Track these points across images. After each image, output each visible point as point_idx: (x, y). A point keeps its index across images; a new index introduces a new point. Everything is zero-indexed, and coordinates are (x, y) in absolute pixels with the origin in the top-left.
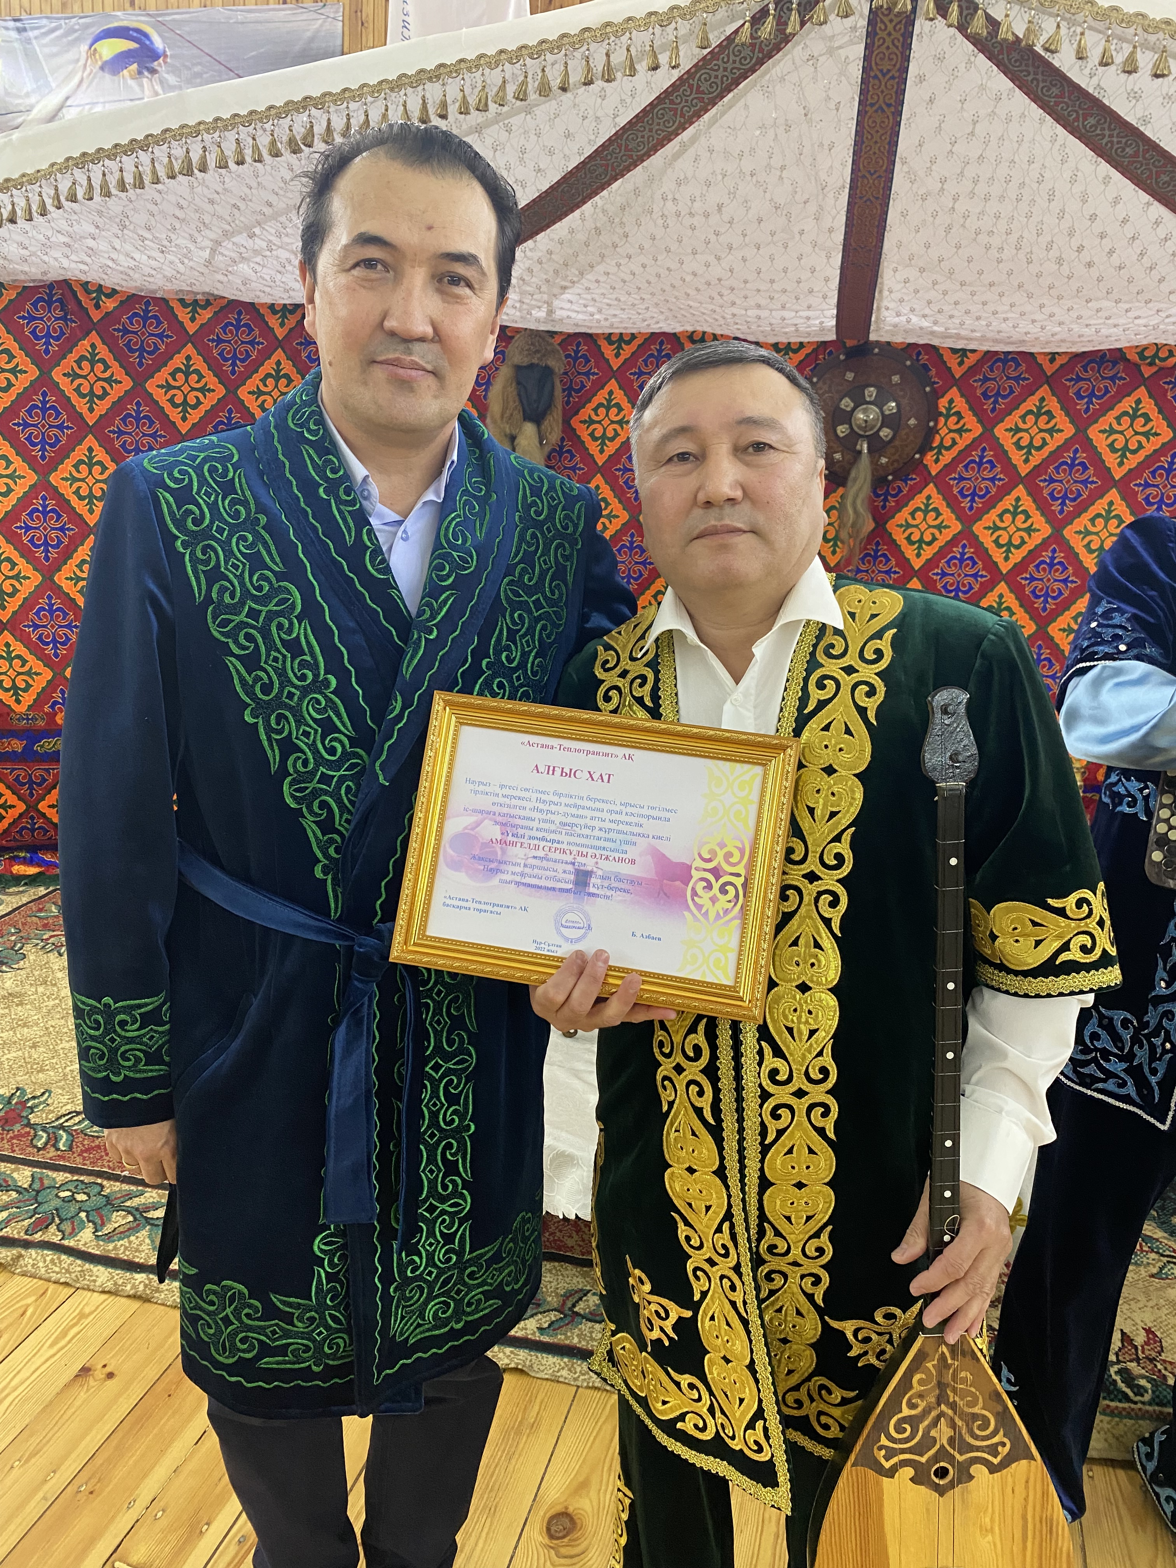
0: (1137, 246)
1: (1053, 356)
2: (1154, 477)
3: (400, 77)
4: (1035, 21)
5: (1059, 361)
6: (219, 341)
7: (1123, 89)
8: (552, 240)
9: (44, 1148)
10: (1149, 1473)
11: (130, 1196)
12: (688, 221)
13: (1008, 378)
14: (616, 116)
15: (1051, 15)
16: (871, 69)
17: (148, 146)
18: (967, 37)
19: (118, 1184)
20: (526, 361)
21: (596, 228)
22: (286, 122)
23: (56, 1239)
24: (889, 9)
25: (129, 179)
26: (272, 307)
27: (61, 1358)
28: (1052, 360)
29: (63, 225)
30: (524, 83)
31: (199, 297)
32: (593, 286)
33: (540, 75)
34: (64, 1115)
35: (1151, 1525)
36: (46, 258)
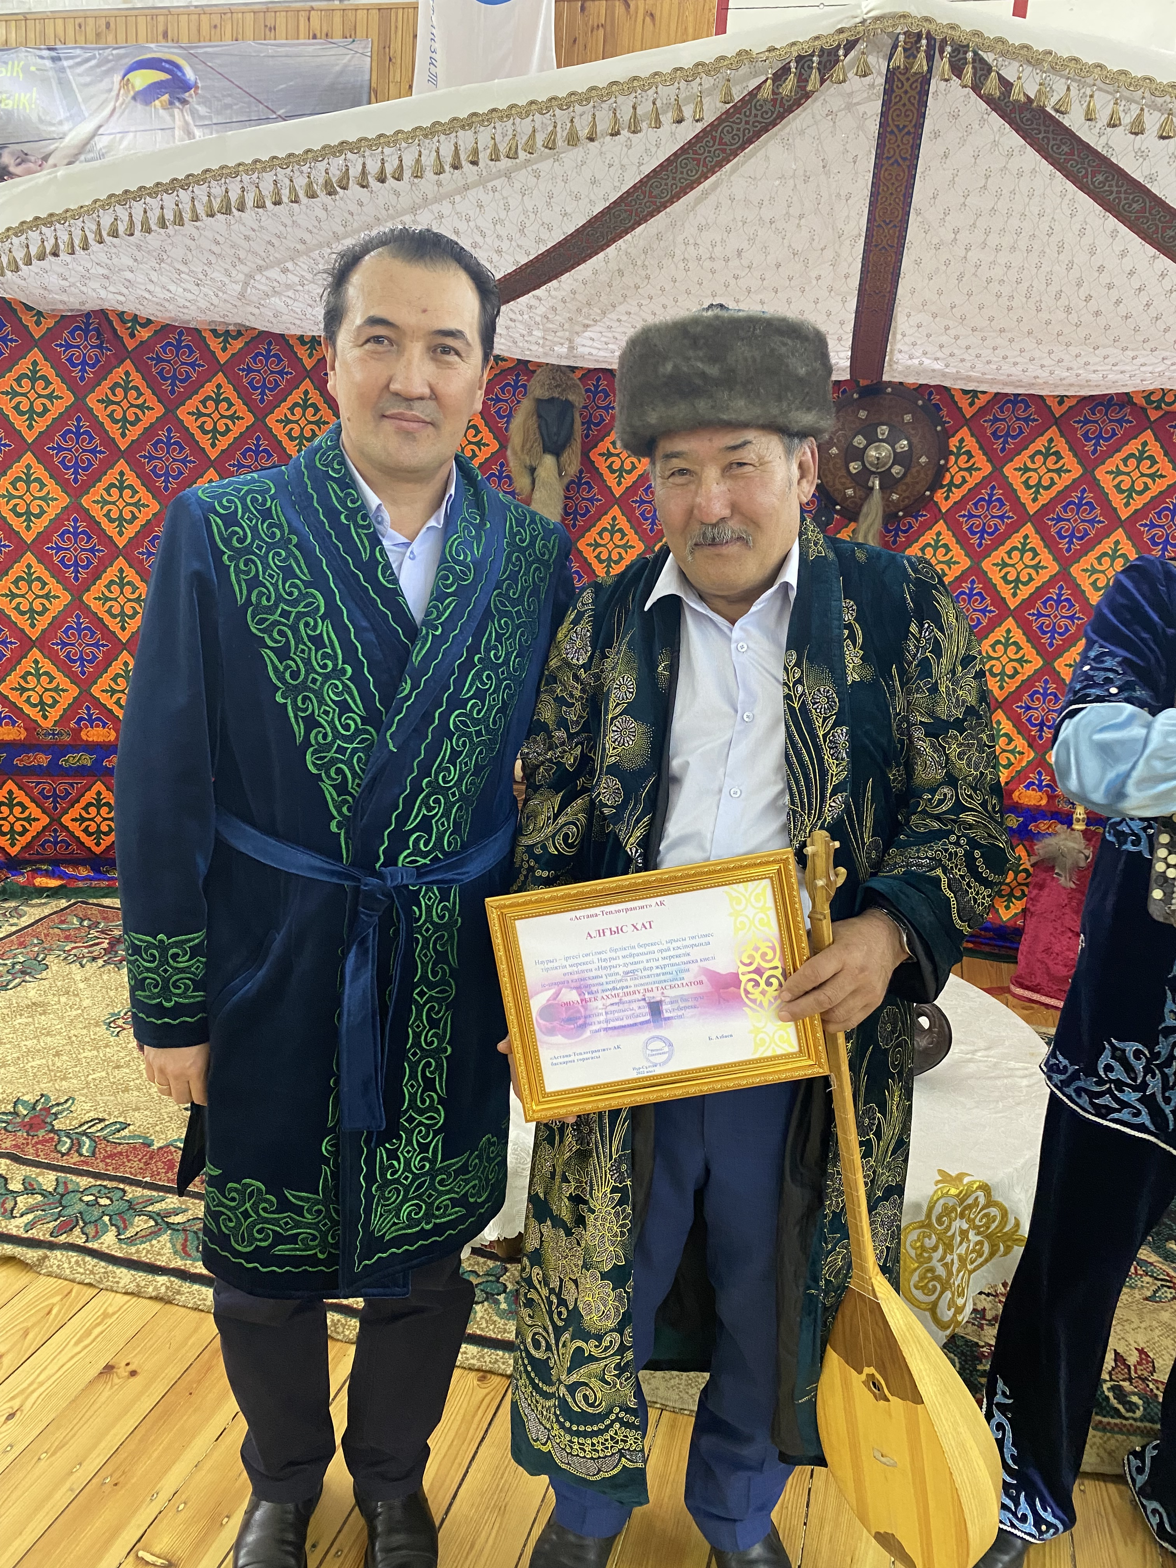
0: (1144, 298)
1: (1061, 399)
2: (1160, 518)
3: (434, 124)
4: (1047, 82)
5: (1067, 404)
6: (249, 370)
7: (1131, 148)
8: (576, 280)
9: (67, 1154)
10: (1138, 1485)
11: (151, 1201)
12: (708, 264)
13: (1018, 419)
14: (640, 164)
15: (1061, 76)
16: (888, 125)
17: (188, 185)
18: (981, 97)
19: (140, 1189)
20: (547, 395)
21: (619, 270)
22: (322, 166)
23: (80, 1241)
24: (907, 69)
25: (169, 215)
26: (301, 338)
27: (87, 1355)
28: (1061, 403)
29: (102, 257)
30: (553, 133)
31: (231, 328)
32: (615, 324)
33: (569, 125)
34: (87, 1122)
35: (1140, 1537)
36: (84, 289)
